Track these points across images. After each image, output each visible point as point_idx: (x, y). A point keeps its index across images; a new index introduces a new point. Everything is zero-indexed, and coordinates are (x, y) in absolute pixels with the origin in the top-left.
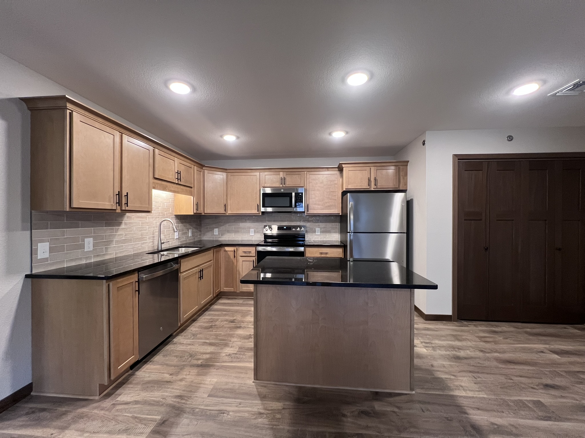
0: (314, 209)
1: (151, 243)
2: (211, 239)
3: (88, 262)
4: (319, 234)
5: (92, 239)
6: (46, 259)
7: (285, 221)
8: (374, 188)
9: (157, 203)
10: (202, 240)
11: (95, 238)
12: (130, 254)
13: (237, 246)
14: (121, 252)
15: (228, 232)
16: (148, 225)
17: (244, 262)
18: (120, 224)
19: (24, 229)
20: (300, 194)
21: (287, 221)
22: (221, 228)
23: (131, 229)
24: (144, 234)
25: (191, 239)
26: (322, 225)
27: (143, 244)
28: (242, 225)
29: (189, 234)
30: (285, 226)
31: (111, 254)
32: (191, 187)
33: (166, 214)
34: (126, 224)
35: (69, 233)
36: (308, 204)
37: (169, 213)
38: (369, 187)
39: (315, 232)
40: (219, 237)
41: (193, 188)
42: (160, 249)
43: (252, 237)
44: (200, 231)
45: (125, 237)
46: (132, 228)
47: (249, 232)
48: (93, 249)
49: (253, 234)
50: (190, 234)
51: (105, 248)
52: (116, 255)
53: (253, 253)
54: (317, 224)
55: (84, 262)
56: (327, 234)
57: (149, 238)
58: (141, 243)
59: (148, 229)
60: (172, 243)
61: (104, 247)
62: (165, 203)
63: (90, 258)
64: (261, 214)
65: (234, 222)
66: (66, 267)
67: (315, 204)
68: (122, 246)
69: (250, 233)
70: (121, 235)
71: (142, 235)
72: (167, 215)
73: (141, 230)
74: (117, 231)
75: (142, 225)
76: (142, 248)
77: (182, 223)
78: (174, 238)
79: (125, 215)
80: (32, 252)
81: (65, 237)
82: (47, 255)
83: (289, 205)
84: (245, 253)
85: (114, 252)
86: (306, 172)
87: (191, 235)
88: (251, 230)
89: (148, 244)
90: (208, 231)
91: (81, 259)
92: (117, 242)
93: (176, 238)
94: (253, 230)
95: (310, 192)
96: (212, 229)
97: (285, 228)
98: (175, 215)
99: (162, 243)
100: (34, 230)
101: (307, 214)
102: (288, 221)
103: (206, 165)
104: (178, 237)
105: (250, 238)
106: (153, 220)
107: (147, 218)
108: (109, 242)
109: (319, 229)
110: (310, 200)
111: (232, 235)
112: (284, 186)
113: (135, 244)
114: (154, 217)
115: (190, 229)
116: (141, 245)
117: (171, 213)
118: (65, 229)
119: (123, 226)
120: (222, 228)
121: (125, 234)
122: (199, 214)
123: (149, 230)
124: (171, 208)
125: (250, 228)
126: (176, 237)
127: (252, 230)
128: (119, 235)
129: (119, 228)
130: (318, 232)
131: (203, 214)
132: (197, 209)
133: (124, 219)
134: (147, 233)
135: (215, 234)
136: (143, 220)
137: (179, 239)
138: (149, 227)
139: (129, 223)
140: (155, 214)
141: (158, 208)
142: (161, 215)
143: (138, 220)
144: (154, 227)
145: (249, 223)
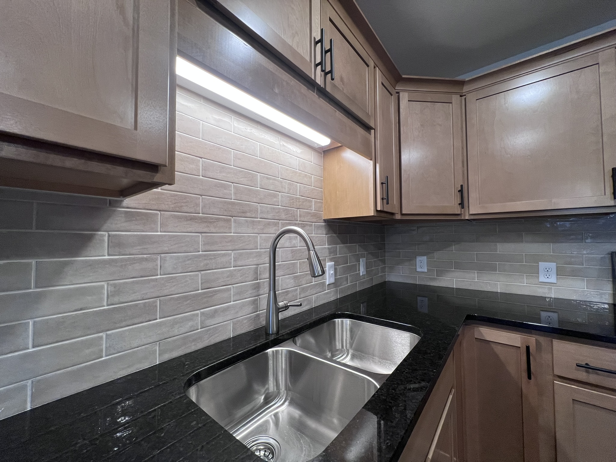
1: (250, 309)
2: (411, 281)
9: (267, 178)
10: (388, 282)
15: (459, 266)
16: (236, 247)
17: (578, 406)
22: (437, 254)
23: (150, 265)
25: (365, 281)
27: (213, 314)
29: (359, 270)
32: (371, 130)
33: (300, 216)
34: (116, 244)
37: (309, 213)
40: (434, 279)
41: (373, 132)
43: (550, 289)
44: (383, 262)
45: (116, 299)
46: (154, 260)
47: (533, 271)
49: (555, 281)
50: (362, 271)
57: (240, 293)
58: (202, 314)
59: (235, 261)
60: (317, 297)
69: (541, 276)
71: (207, 284)
72: (302, 219)
75: (208, 248)
76: (208, 330)
77: (343, 243)
78: (324, 283)
79: (118, 204)
84: (587, 372)
87: (365, 273)
88: (543, 265)
89: (237, 312)
90: (402, 262)
93: (327, 284)
94: (553, 265)
96: (411, 258)
98: (326, 221)
103: (404, 76)
104: (332, 280)
105: (541, 291)
106: (256, 231)
107: (233, 224)
113: (175, 323)
114: (259, 222)
115: (363, 256)
116: (202, 322)
117: (314, 215)
119: (98, 253)
121: (115, 286)
123: (239, 263)
124: (316, 202)
125: (537, 259)
126: (329, 280)
127: (547, 266)
129: (66, 264)
131: (398, 217)
132: (386, 199)
133: (107, 226)
134: (231, 275)
135: (419, 270)
136: (214, 231)
137: (335, 284)
138: (241, 254)
139: (143, 240)
140: (262, 212)
141: (275, 196)
142: (283, 217)
143: (189, 230)
144: (259, 255)
145: (535, 242)
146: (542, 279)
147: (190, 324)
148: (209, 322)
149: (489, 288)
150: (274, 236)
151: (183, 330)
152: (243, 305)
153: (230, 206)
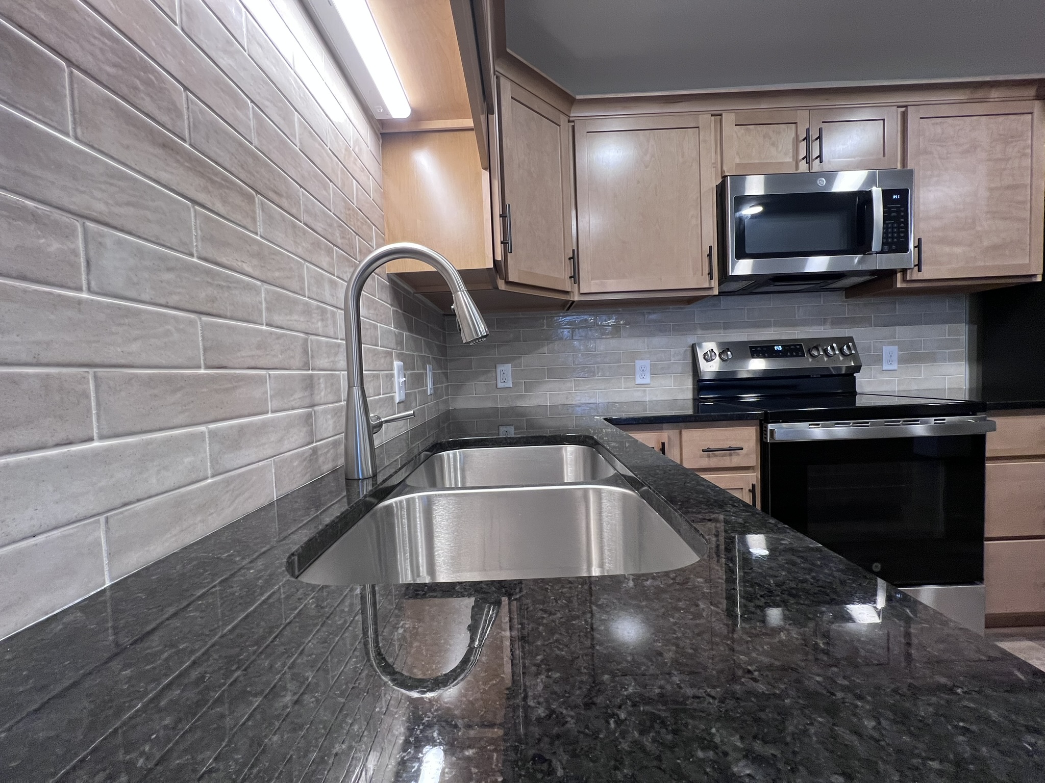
2: (489, 404)
4: (895, 366)
7: (767, 325)
13: (665, 425)
20: (895, 197)
21: (775, 325)
22: (525, 360)
29: (426, 385)
30: (778, 342)
39: (881, 360)
40: (521, 397)
43: (645, 391)
47: (631, 373)
50: (429, 386)
53: (748, 454)
54: (887, 331)
56: (923, 366)
57: (283, 393)
58: (213, 434)
59: (268, 309)
67: (936, 241)
69: (638, 377)
75: (212, 252)
78: (393, 399)
84: (709, 456)
87: (432, 391)
88: (639, 363)
90: (473, 377)
93: (397, 400)
94: (647, 363)
97: (780, 348)
102: (777, 324)
104: (402, 395)
105: (637, 396)
106: (300, 251)
109: (898, 348)
111: (568, 385)
114: (304, 231)
115: (429, 361)
120: (529, 360)
125: (634, 356)
126: (398, 395)
127: (643, 364)
130: (890, 362)
132: (508, 244)
135: (500, 385)
136: (222, 210)
137: (404, 403)
140: (307, 211)
141: (324, 185)
142: (338, 240)
145: (631, 336)
146: (639, 381)
148: (231, 459)
151: (171, 479)
152: (291, 423)
153: (250, 160)
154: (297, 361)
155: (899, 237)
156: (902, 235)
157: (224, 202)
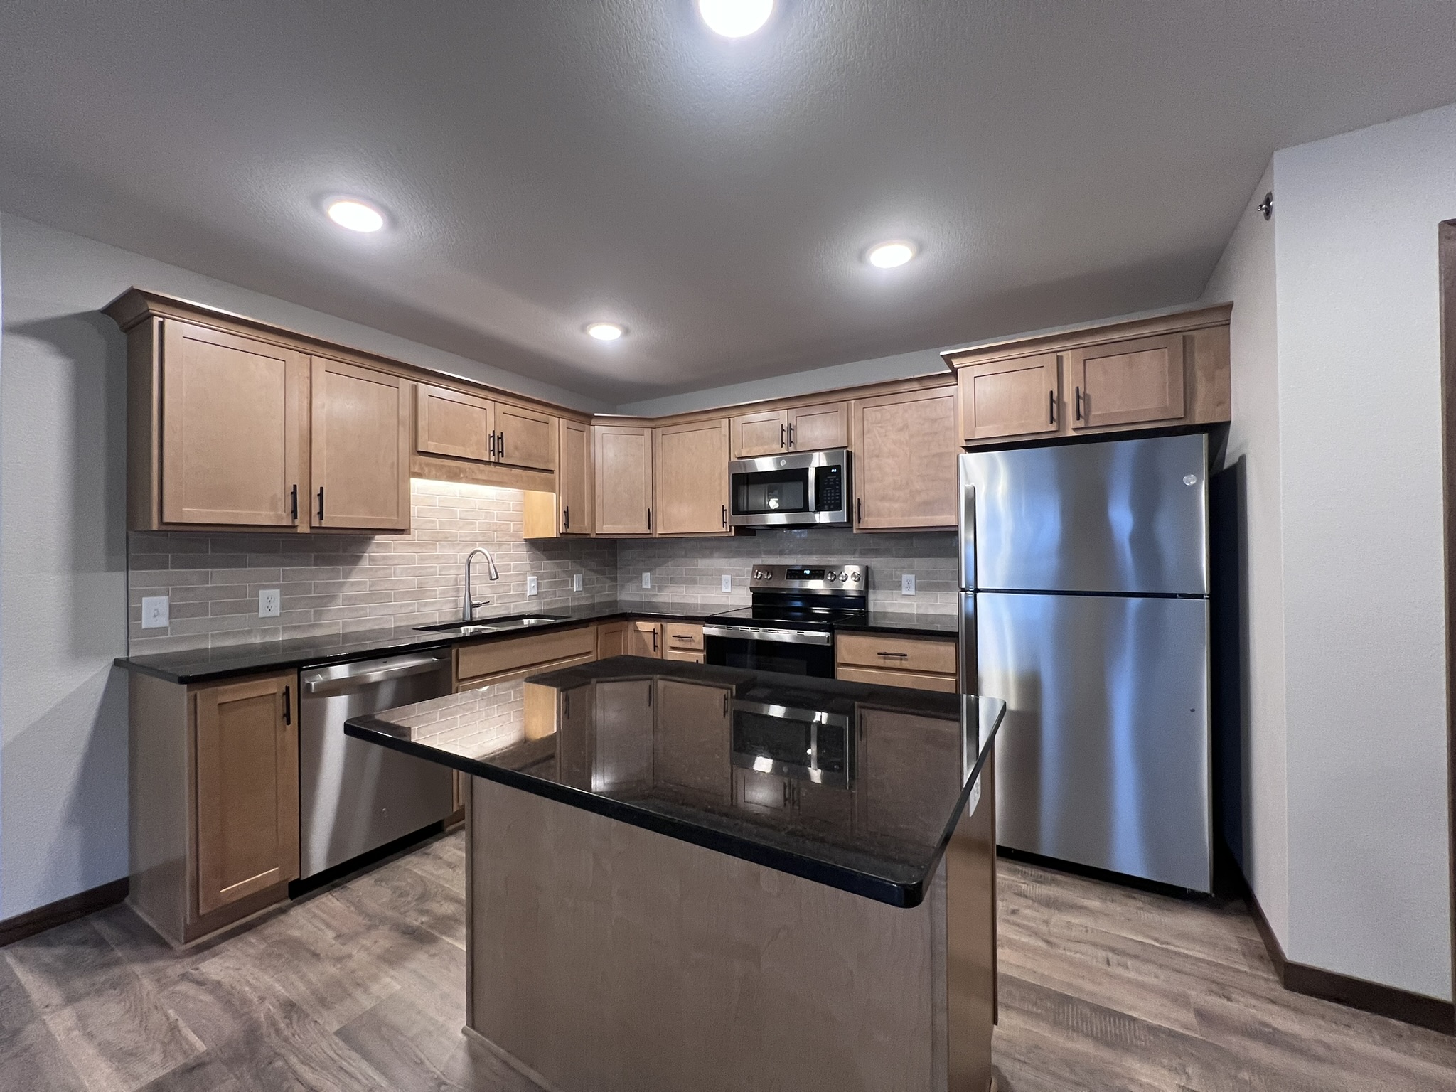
0: (879, 515)
1: (451, 605)
2: (637, 599)
3: (268, 639)
4: (912, 593)
5: (278, 591)
6: (163, 630)
7: (810, 553)
8: (1075, 429)
10: (620, 601)
11: (285, 590)
12: (386, 626)
13: (661, 620)
14: (358, 623)
15: (673, 581)
16: (441, 562)
18: (356, 559)
19: (111, 568)
20: (833, 470)
22: (658, 570)
23: (388, 571)
24: (428, 582)
25: (583, 598)
26: (922, 564)
27: (426, 604)
28: (703, 563)
29: (573, 586)
30: (807, 567)
31: (330, 625)
32: (552, 472)
33: (497, 537)
34: (372, 559)
35: (220, 577)
36: (859, 499)
37: (507, 534)
38: (1053, 427)
39: (899, 586)
40: (655, 595)
41: (556, 473)
42: (467, 618)
43: (728, 597)
45: (372, 588)
46: (391, 569)
47: (719, 583)
48: (280, 613)
49: (730, 591)
50: (576, 587)
51: (315, 611)
52: (344, 626)
53: (699, 643)
54: (906, 562)
55: (257, 640)
56: (939, 594)
57: (444, 593)
58: (418, 603)
59: (440, 571)
60: (516, 605)
61: (312, 610)
62: (495, 512)
63: (276, 631)
64: (733, 534)
65: (685, 556)
66: (212, 648)
67: (883, 498)
68: (362, 609)
69: (723, 586)
70: (359, 583)
71: (420, 585)
72: (499, 540)
73: (420, 573)
74: (347, 575)
75: (420, 562)
77: (549, 559)
78: (524, 595)
79: (373, 539)
80: (132, 614)
81: (209, 585)
82: (163, 621)
83: (801, 506)
84: (679, 640)
85: (341, 621)
86: (853, 401)
87: (582, 589)
88: (724, 577)
90: (630, 580)
91: (249, 632)
92: (348, 599)
93: (528, 595)
94: (729, 577)
95: (866, 461)
96: (635, 575)
97: (807, 572)
98: (526, 540)
99: (472, 606)
100: (132, 569)
101: (859, 532)
103: (596, 415)
104: (535, 592)
105: (723, 601)
106: (455, 550)
107: (438, 546)
108: (327, 600)
109: (912, 577)
110: (867, 486)
111: (682, 589)
112: (791, 449)
113: (401, 606)
115: (577, 572)
117: (511, 536)
118: (210, 570)
119: (365, 564)
120: (660, 571)
121: (372, 581)
122: (584, 537)
123: (443, 573)
124: (514, 525)
125: (721, 572)
126: (530, 592)
127: (726, 578)
128: (353, 584)
129: (352, 569)
130: (909, 588)
131: (593, 536)
132: (567, 525)
133: (369, 550)
134: (437, 581)
135: (644, 587)
136: (424, 551)
137: (539, 595)
138: (444, 567)
139: (384, 558)
140: (461, 536)
141: (472, 524)
142: (480, 539)
143: (410, 551)
144: (459, 568)
145: (720, 557)
146: (723, 590)
147: (411, 608)
148: (422, 609)
149: (691, 601)
150: (469, 554)
152: (446, 602)
154: (452, 583)
155: (835, 499)
156: (837, 498)
157: (426, 549)
